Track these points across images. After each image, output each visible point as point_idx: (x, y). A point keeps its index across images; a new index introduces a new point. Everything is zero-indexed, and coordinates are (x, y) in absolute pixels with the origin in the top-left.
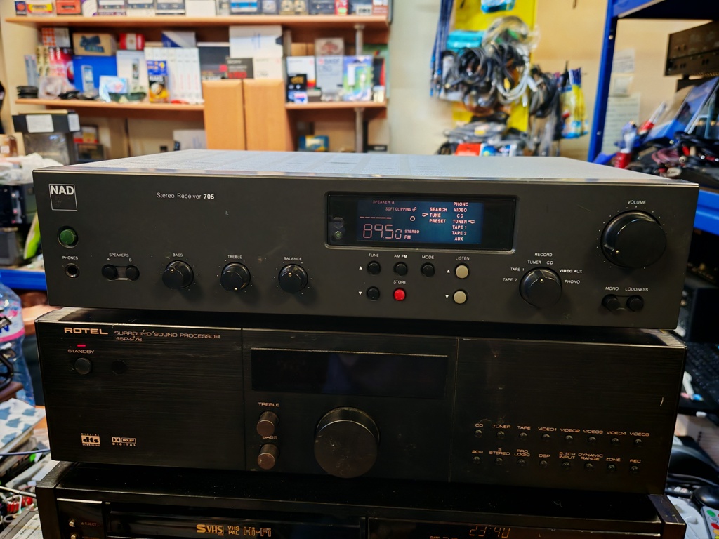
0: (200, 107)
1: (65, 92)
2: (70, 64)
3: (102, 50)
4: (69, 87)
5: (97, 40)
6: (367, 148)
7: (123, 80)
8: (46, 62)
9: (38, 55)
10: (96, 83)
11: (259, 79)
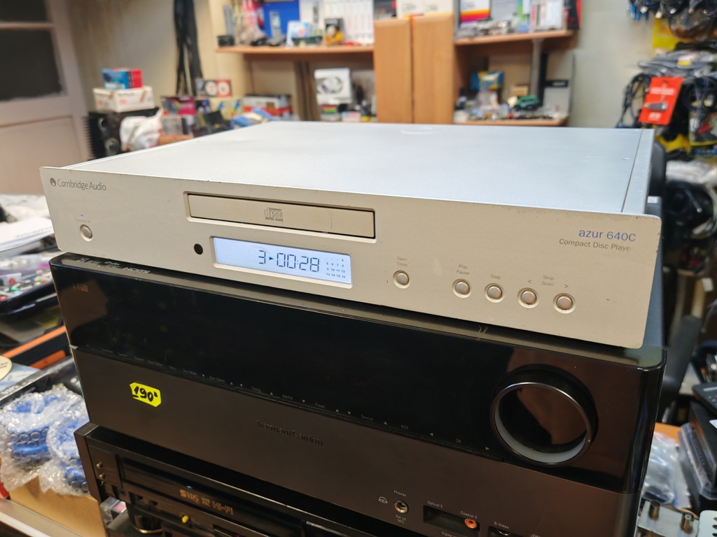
0: (370, 48)
1: (255, 40)
2: (261, 12)
4: (259, 34)
6: (545, 83)
7: (306, 25)
8: (240, 11)
9: (233, 5)
10: (284, 29)
11: (430, 14)
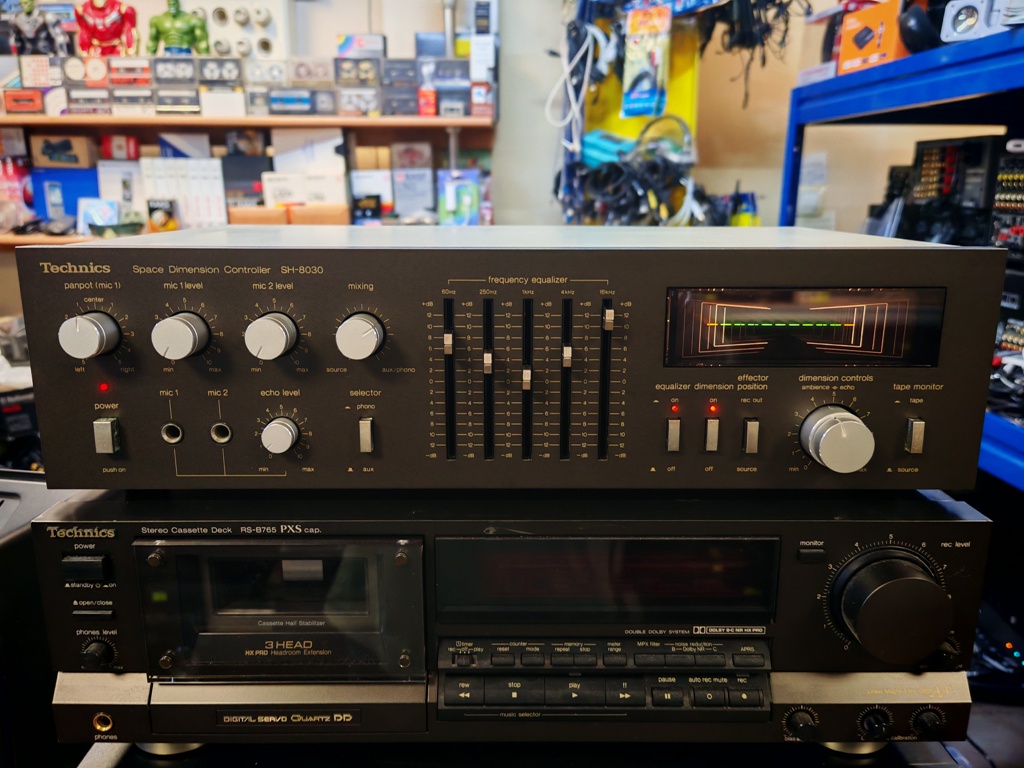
1: (22, 224)
2: (28, 181)
3: (75, 159)
4: (26, 215)
5: (67, 146)
7: (111, 204)
10: (71, 208)
11: (312, 205)
